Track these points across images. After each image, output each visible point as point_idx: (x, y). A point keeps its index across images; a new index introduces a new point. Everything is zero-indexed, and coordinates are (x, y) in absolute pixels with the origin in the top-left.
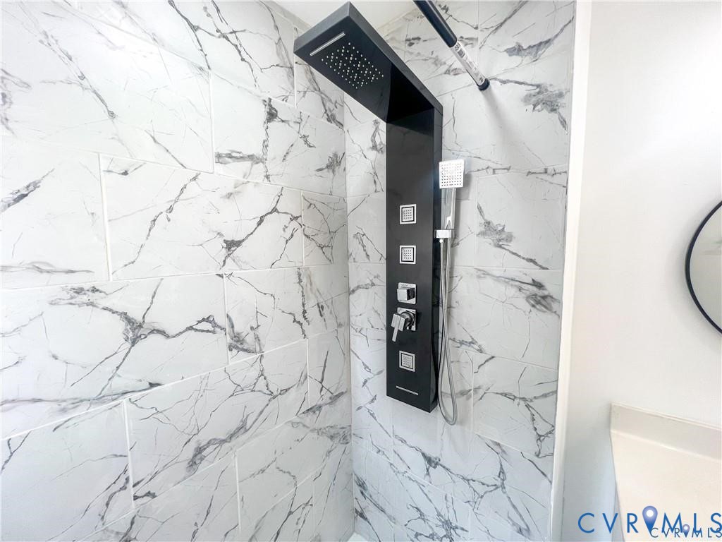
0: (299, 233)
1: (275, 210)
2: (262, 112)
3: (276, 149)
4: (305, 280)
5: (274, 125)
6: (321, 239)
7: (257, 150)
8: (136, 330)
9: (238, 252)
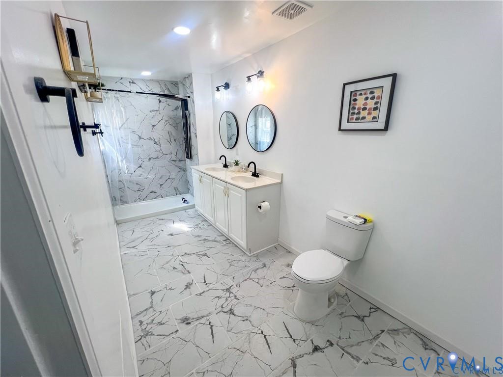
0: (168, 124)
1: (162, 120)
2: (158, 101)
3: (161, 108)
4: (170, 133)
5: (161, 103)
6: (174, 125)
7: (157, 109)
8: (140, 138)
9: (155, 127)
